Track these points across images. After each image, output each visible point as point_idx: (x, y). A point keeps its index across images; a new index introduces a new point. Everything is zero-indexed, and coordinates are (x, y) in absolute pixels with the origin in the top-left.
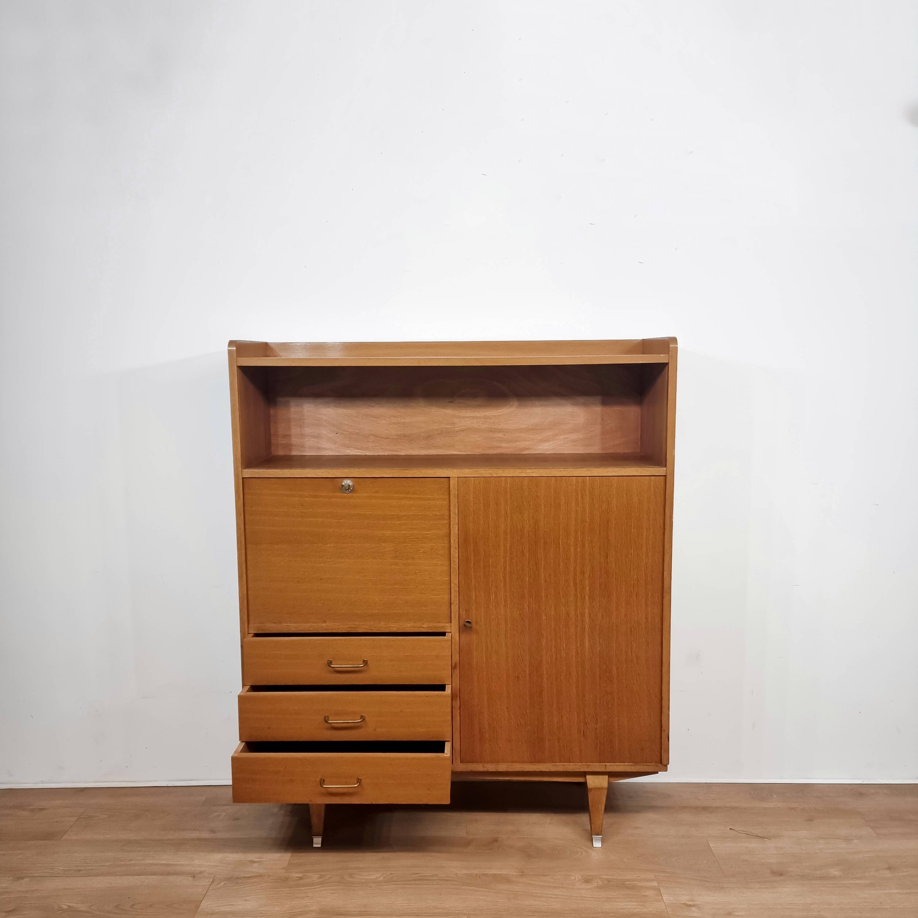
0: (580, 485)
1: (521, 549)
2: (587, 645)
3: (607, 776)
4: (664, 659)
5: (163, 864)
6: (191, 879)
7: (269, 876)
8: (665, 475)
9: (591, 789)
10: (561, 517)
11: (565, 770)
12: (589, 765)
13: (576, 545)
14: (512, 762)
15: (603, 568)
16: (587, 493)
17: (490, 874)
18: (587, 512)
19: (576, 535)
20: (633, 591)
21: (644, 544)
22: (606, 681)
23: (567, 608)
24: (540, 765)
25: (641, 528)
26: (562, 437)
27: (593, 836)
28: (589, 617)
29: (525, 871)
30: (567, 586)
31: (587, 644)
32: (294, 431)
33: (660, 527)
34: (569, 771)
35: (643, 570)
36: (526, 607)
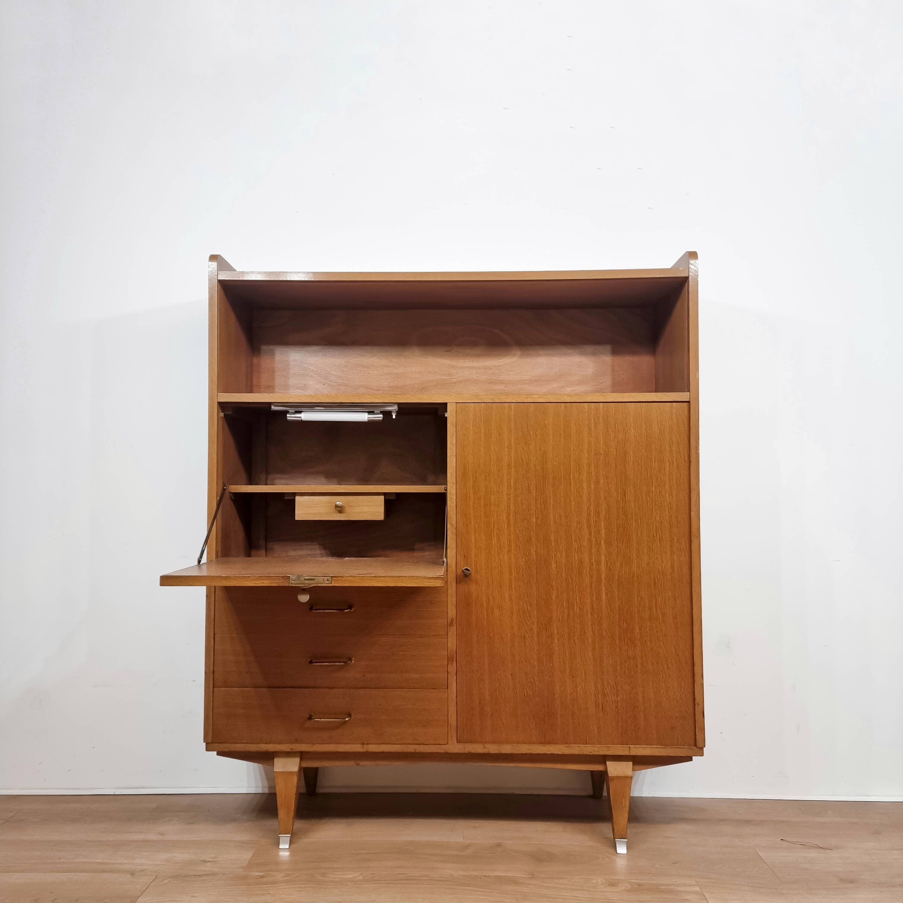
0: (592, 412)
1: (527, 485)
2: (604, 598)
3: (631, 763)
4: (695, 617)
6: (129, 876)
7: (224, 874)
8: (689, 400)
9: (613, 778)
10: (572, 448)
11: (581, 753)
12: (610, 747)
13: (590, 481)
14: (518, 743)
15: (620, 508)
16: (601, 421)
17: (493, 876)
18: (602, 442)
19: (589, 469)
20: (655, 535)
21: (667, 480)
22: (627, 642)
23: (580, 554)
24: (551, 746)
25: (663, 461)
26: (569, 389)
27: (616, 839)
28: (605, 566)
29: (535, 873)
30: (580, 529)
31: (604, 597)
33: (685, 461)
34: (586, 754)
35: (667, 510)
36: (533, 552)
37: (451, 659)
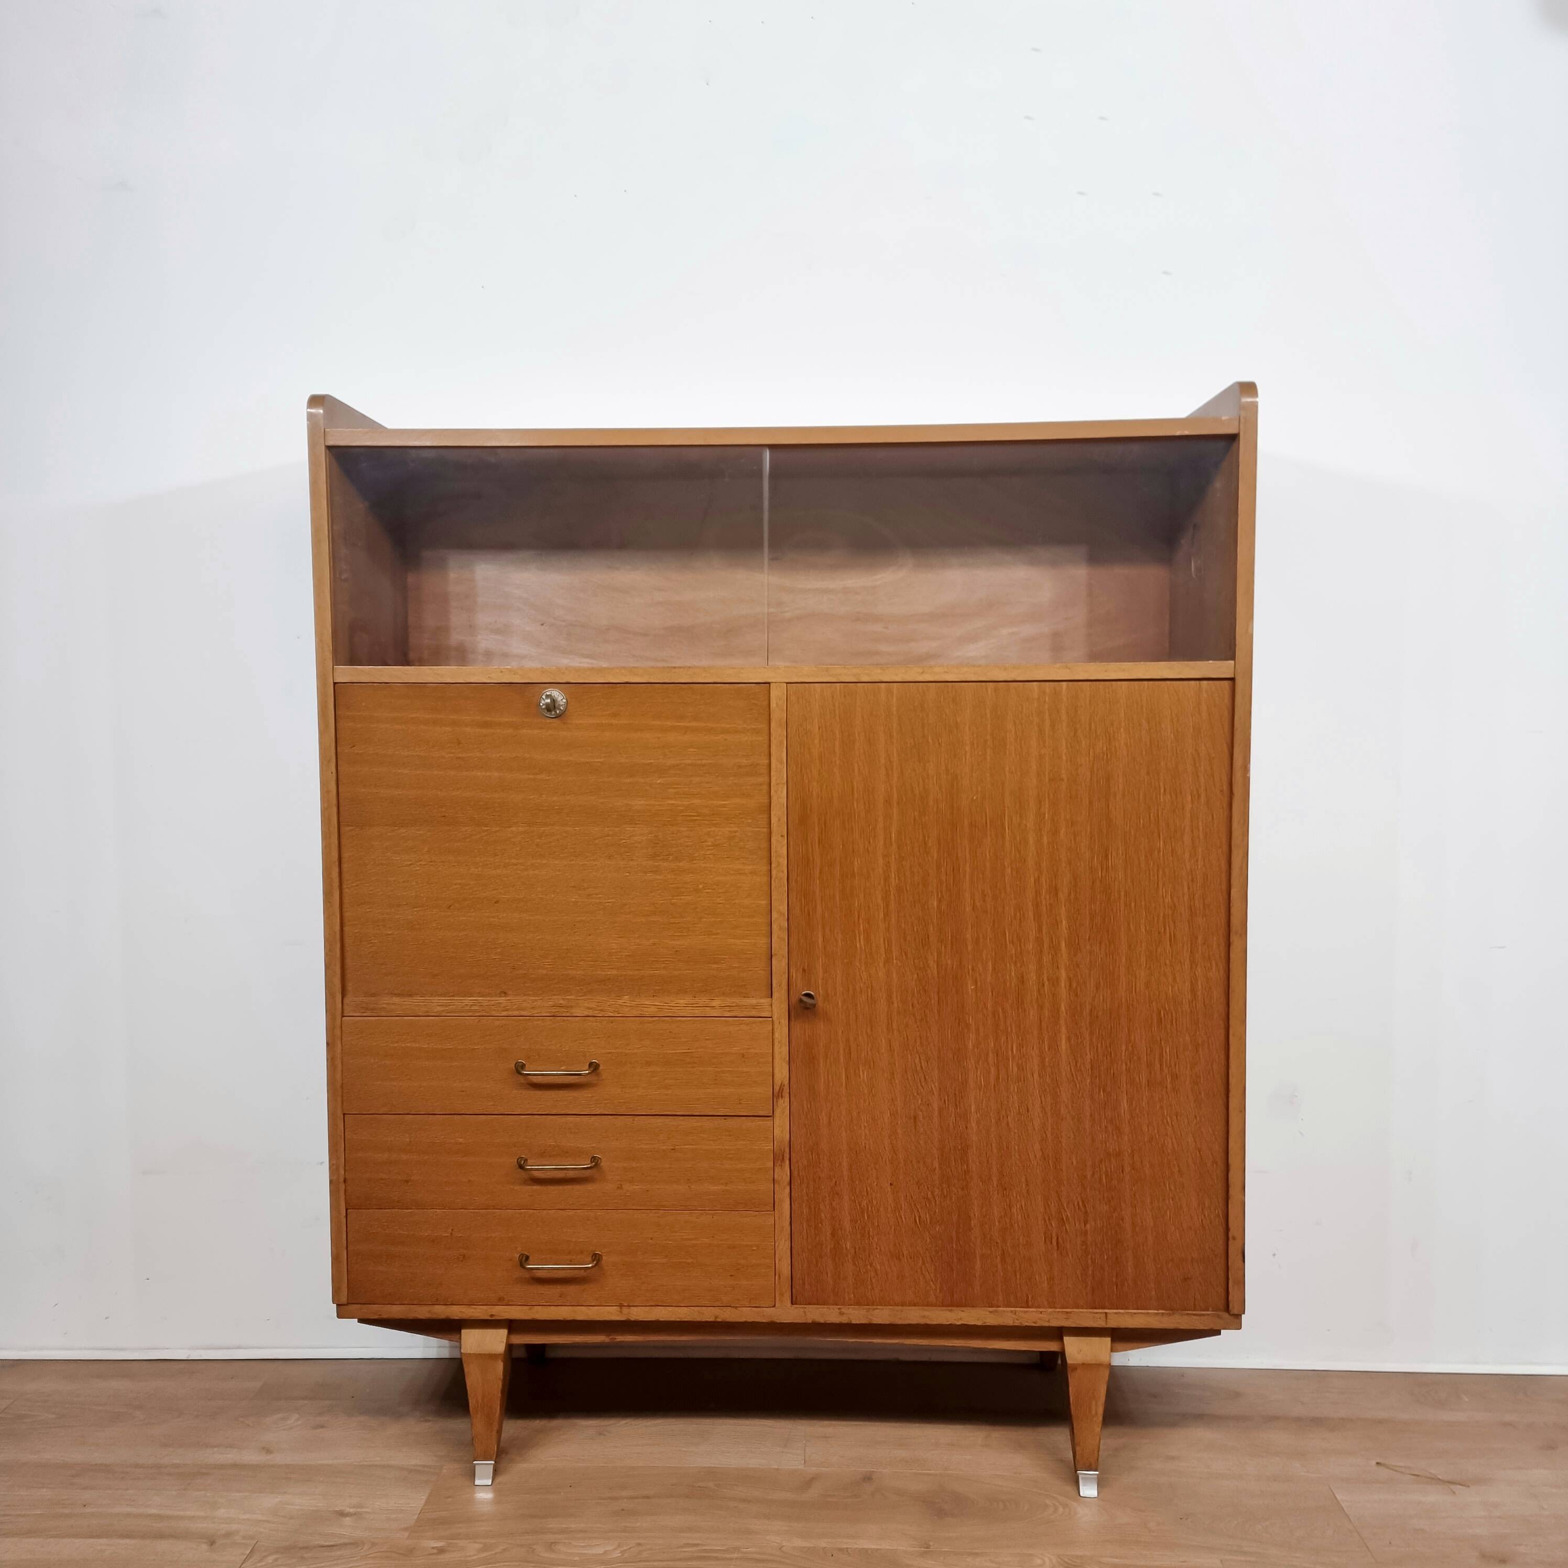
0: (1047, 699)
1: (921, 837)
2: (1064, 1047)
3: (1108, 1340)
4: (1232, 1080)
5: (150, 1515)
6: (205, 1547)
7: (374, 1544)
8: (1233, 676)
9: (1075, 1367)
10: (1007, 769)
11: (1017, 1323)
12: (1071, 1312)
13: (1040, 830)
14: (903, 1304)
15: (1098, 881)
16: (1064, 717)
18: (1064, 758)
19: (1040, 809)
20: (1163, 931)
21: (1188, 829)
22: (1106, 1127)
23: (1021, 967)
24: (963, 1311)
25: (1181, 793)
26: (1005, 631)
27: (1078, 1472)
28: (1068, 988)
29: (931, 1543)
30: (1020, 920)
31: (1064, 1045)
32: (457, 619)
33: (1222, 791)
34: (1027, 1326)
35: (1185, 884)
36: (932, 964)
37: (781, 1158)
